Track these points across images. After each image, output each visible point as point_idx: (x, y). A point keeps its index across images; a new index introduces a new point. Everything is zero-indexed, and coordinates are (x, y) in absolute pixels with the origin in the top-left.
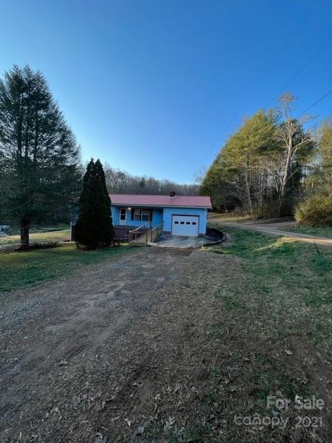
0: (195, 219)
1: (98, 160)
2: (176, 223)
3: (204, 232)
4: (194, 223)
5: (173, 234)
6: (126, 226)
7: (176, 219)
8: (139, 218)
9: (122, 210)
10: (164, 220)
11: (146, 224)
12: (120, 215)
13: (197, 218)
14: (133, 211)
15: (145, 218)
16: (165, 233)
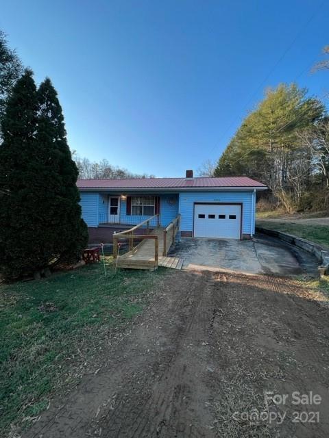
0: (235, 210)
1: (48, 82)
2: (202, 216)
3: (252, 232)
4: (233, 217)
5: (196, 235)
6: (119, 224)
7: (200, 209)
8: (140, 211)
9: (112, 199)
10: (180, 212)
11: (152, 220)
12: (110, 206)
13: (239, 207)
14: (129, 200)
15: (149, 211)
16: (183, 234)
